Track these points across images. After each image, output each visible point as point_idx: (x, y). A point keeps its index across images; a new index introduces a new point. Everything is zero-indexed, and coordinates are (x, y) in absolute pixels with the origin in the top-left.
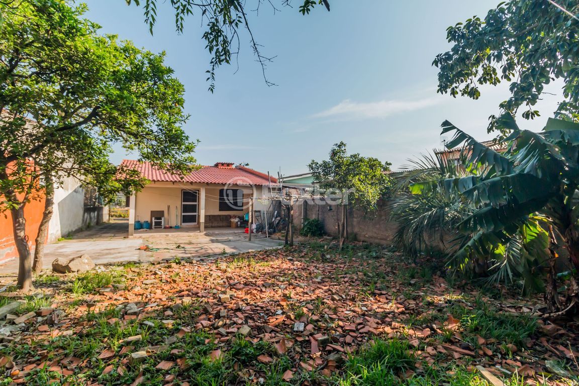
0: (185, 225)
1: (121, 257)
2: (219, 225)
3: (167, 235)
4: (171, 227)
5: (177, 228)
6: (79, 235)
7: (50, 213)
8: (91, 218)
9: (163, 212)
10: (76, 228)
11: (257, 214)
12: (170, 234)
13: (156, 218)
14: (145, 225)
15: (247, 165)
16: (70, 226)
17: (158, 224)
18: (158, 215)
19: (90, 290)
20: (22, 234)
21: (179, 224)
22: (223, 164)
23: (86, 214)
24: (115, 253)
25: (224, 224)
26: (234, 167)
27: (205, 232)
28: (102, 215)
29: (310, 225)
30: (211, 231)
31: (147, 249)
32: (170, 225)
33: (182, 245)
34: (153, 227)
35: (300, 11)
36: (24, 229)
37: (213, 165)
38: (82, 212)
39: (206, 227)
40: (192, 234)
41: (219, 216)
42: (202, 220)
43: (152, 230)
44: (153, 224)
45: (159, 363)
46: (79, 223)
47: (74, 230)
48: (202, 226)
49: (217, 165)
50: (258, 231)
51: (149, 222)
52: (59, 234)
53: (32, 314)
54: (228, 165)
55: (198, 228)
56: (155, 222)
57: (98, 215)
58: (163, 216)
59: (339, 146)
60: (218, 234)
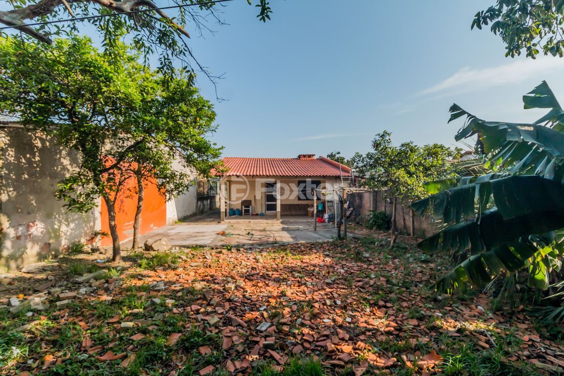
0: (269, 212)
1: (201, 240)
2: (297, 213)
3: (250, 222)
4: (257, 215)
5: (262, 216)
6: (193, 219)
7: (140, 206)
8: (204, 205)
9: (251, 201)
10: (191, 213)
11: (329, 204)
12: (252, 221)
13: (246, 207)
14: (237, 212)
15: (339, 153)
16: (185, 212)
17: (247, 211)
18: (247, 203)
19: (151, 267)
20: (113, 223)
21: (264, 212)
22: (304, 156)
23: (199, 203)
24: (200, 236)
25: (302, 213)
26: (315, 158)
27: (281, 220)
28: (215, 202)
29: (375, 218)
30: (286, 220)
31: (223, 234)
32: (256, 213)
33: (251, 233)
34: (243, 214)
35: (260, 20)
36: (114, 220)
37: (296, 157)
38: (195, 201)
39: (282, 216)
40: (270, 221)
41: (298, 205)
42: (279, 209)
43: (241, 217)
44: (243, 212)
45: (136, 334)
46: (193, 209)
47: (189, 214)
48: (279, 215)
49: (299, 157)
50: (329, 221)
51: (240, 209)
52: (176, 218)
53: (103, 281)
54: (310, 156)
55: (274, 217)
56: (245, 210)
57: (211, 203)
58: (251, 204)
59: (383, 136)
60: (292, 223)
